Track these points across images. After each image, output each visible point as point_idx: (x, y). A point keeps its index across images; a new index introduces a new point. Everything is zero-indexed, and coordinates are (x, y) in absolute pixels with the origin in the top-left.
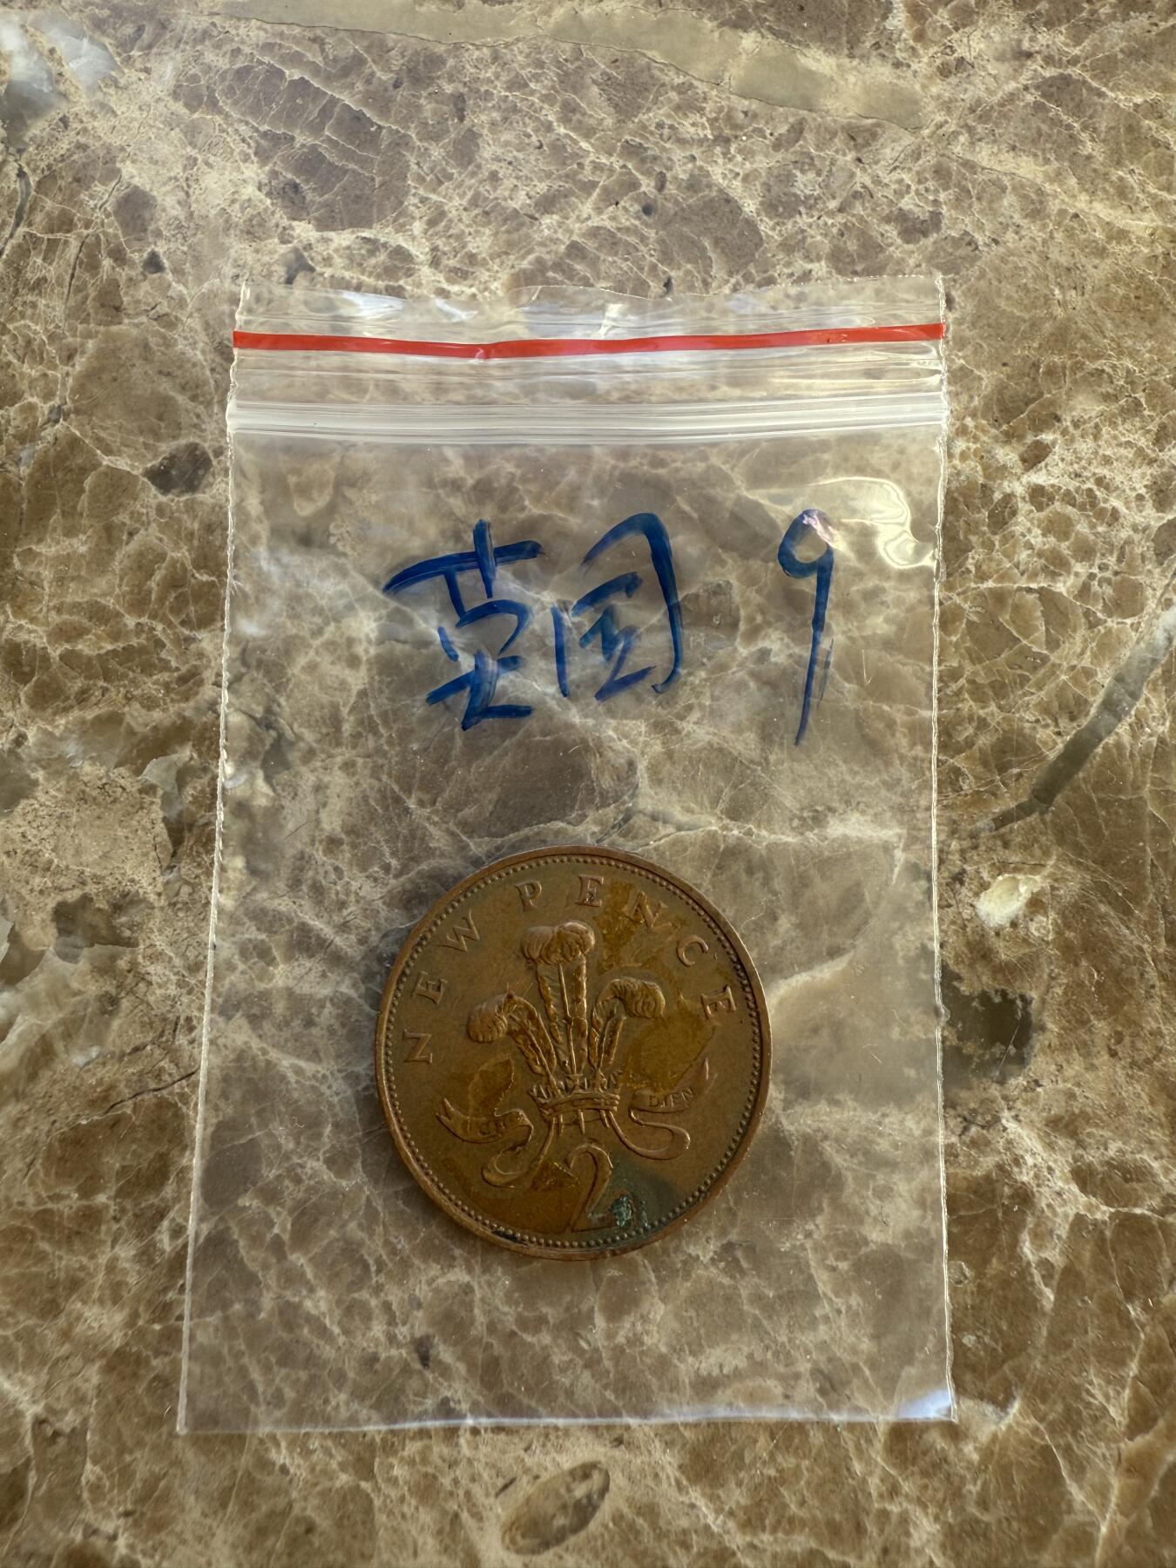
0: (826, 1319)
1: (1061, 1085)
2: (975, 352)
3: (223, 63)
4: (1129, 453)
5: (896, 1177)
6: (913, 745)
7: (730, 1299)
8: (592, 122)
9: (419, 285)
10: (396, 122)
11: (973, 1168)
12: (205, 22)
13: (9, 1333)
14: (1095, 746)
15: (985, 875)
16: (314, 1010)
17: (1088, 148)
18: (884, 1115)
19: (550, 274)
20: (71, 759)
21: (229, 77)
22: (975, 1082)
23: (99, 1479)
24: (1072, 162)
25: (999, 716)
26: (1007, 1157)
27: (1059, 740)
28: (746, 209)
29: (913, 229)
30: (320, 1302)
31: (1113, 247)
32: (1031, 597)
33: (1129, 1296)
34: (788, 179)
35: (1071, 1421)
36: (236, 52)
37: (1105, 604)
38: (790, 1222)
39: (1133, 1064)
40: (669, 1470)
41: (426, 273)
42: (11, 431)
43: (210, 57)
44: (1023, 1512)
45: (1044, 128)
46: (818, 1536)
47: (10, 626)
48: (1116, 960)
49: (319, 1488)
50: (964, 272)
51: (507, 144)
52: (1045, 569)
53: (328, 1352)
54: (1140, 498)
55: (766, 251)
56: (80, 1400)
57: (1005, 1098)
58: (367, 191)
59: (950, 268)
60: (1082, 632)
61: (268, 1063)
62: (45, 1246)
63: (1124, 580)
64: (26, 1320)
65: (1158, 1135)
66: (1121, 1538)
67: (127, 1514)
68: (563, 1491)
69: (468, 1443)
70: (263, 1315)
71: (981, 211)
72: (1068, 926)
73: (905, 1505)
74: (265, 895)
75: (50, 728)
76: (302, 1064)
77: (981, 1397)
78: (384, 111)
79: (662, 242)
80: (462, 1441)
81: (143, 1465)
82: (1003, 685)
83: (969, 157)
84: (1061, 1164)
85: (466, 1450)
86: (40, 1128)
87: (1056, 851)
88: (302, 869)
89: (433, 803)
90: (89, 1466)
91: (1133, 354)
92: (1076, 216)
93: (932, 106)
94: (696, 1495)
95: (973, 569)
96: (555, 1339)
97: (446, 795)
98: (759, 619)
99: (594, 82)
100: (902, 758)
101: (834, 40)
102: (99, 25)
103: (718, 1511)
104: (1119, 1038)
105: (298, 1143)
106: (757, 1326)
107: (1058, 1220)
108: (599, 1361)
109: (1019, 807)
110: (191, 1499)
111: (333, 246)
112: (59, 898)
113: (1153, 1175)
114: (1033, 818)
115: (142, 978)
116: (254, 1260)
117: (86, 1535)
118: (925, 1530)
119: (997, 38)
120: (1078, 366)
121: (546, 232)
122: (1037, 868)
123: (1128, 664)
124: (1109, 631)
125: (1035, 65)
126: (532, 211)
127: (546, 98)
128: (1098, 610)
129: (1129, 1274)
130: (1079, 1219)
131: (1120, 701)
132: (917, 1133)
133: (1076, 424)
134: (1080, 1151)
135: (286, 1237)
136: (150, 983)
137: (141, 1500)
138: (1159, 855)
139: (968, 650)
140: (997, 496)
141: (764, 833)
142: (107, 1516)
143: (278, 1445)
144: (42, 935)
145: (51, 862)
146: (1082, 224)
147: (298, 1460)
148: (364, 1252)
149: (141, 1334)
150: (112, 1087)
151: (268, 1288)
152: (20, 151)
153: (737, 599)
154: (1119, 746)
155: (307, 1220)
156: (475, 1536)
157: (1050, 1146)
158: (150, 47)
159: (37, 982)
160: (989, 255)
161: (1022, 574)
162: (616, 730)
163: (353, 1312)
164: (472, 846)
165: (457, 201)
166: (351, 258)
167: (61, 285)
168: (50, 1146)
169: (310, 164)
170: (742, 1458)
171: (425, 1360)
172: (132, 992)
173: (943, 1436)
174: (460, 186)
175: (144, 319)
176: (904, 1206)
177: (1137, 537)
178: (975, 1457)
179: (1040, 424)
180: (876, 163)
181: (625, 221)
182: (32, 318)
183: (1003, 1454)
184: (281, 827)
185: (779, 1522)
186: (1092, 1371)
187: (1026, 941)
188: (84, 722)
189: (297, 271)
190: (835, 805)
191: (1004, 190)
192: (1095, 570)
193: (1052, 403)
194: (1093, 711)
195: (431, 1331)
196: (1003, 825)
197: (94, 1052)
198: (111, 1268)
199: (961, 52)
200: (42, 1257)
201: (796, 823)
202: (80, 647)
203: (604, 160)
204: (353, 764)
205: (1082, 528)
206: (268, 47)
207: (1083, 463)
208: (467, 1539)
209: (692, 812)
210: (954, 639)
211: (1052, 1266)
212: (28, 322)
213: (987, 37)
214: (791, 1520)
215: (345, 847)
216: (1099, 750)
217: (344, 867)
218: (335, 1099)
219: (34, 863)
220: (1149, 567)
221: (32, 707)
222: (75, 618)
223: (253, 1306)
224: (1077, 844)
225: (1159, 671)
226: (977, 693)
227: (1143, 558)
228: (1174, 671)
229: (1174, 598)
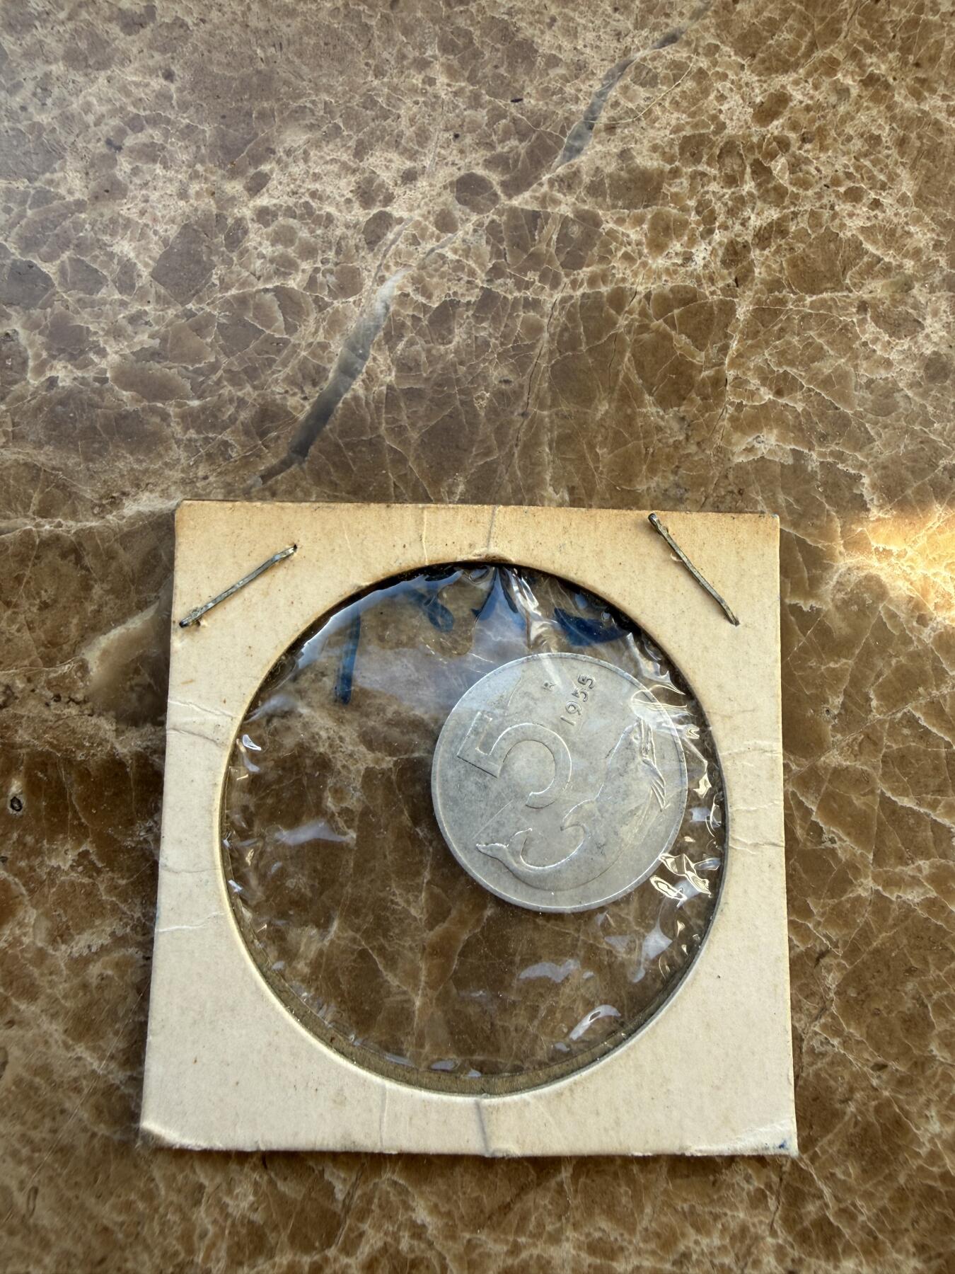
2: (197, 111)
4: (336, 168)
6: (186, 429)
7: (91, 894)
11: (278, 751)
14: (337, 402)
25: (255, 394)
29: (133, 23)
32: (269, 296)
33: (417, 821)
35: (381, 927)
37: (330, 290)
40: (56, 1036)
44: (351, 1004)
50: (179, 50)
52: (279, 271)
54: (349, 201)
59: (167, 48)
60: (316, 315)
63: (346, 267)
66: (432, 1007)
77: (306, 923)
82: (255, 369)
84: (349, 734)
87: (317, 490)
91: (328, 89)
95: (217, 282)
98: (45, 354)
100: (178, 442)
106: (117, 911)
107: (352, 776)
109: (284, 462)
114: (294, 468)
120: (286, 106)
123: (356, 334)
124: (336, 311)
128: (326, 294)
129: (415, 807)
131: (353, 364)
133: (288, 153)
134: (364, 719)
138: (401, 478)
139: (221, 346)
140: (230, 222)
141: (71, 523)
153: (24, 343)
154: (356, 398)
157: (340, 721)
160: (199, 32)
161: (259, 278)
177: (349, 233)
179: (258, 159)
183: (328, 964)
190: (130, 489)
192: (319, 265)
193: (268, 140)
194: (331, 375)
196: (271, 478)
201: (97, 510)
205: (304, 234)
207: (298, 182)
209: (9, 518)
210: (209, 340)
211: (352, 811)
216: (340, 405)
220: (363, 254)
224: (331, 482)
225: (382, 333)
226: (234, 379)
227: (357, 247)
228: (393, 332)
229: (387, 274)
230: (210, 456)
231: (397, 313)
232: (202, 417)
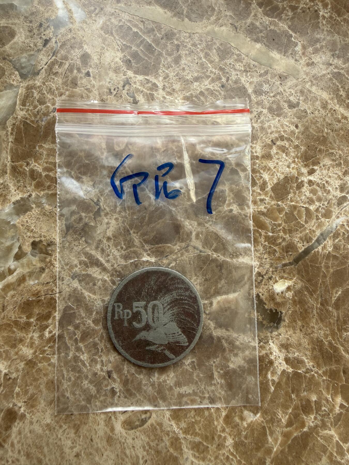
0: (215, 385)
1: (286, 336)
2: (301, 141)
3: (116, 23)
4: (336, 176)
5: (239, 352)
6: (265, 241)
7: (191, 374)
8: (213, 59)
9: (158, 94)
10: (160, 49)
11: (259, 353)
12: (113, 11)
13: (2, 350)
14: (312, 251)
15: (277, 279)
16: (96, 282)
17: (342, 93)
18: (239, 335)
19: (194, 98)
20: (43, 203)
21: (117, 27)
22: (264, 331)
23: (19, 392)
24: (336, 96)
25: (289, 238)
26: (269, 352)
27: (303, 247)
28: (249, 91)
29: (292, 106)
30: (84, 357)
31: (343, 121)
32: (303, 209)
33: (293, 392)
34: (261, 85)
35: (272, 421)
36: (120, 20)
37: (322, 214)
38: (210, 358)
39: (305, 334)
40: (167, 415)
41: (161, 91)
42: (42, 112)
43: (113, 20)
44: (255, 442)
45: (331, 85)
46: (202, 439)
47: (32, 165)
48: (306, 307)
49: (76, 404)
50: (302, 120)
51: (189, 61)
52: (308, 202)
53: (85, 370)
54: (336, 188)
55: (252, 103)
56: (17, 370)
57: (271, 337)
58: (149, 66)
59: (299, 118)
60: (314, 220)
61: (82, 293)
62: (15, 330)
63: (328, 209)
64: (7, 348)
65: (308, 353)
66: (279, 452)
67: (25, 402)
68: (139, 416)
69: (117, 399)
70: (69, 358)
71: (310, 104)
72: (296, 296)
73: (226, 434)
74: (89, 249)
75: (39, 194)
76: (91, 295)
77: (250, 411)
78: (157, 45)
79: (225, 96)
80: (115, 399)
81: (31, 390)
82: (292, 230)
83: (310, 89)
84: (282, 356)
85: (116, 401)
86: (18, 299)
87: (297, 276)
88: (99, 244)
89: (138, 233)
90: (17, 388)
91: (342, 150)
92: (335, 110)
93: (303, 73)
94: (173, 423)
95: (290, 198)
96: (144, 377)
97: (141, 232)
98: (232, 201)
99: (215, 48)
100: (262, 244)
101: (280, 50)
102: (84, 5)
103: (178, 428)
104: (303, 326)
105: (86, 315)
106: (196, 383)
107: (279, 370)
108: (155, 385)
109: (290, 263)
110: (42, 401)
111: (137, 79)
112: (34, 239)
113: (305, 363)
114: (293, 266)
115: (52, 264)
116: (69, 343)
117: (13, 406)
118: (230, 442)
119: (324, 58)
120: (327, 150)
121: (195, 87)
122: (291, 279)
123: (325, 231)
124: (321, 222)
125: (332, 68)
126: (192, 80)
127: (201, 50)
128: (320, 215)
129: (294, 387)
130: (284, 371)
131: (320, 240)
132: (247, 341)
133: (324, 166)
134: (288, 354)
135: (79, 339)
136: (54, 266)
137: (29, 399)
138: (323, 282)
139: (284, 219)
140: (300, 181)
141: (222, 257)
142: (20, 402)
143: (67, 391)
144: (27, 248)
145: (33, 230)
146: (336, 113)
147: (72, 396)
148: (98, 346)
149: (37, 357)
150: (39, 292)
151: (72, 351)
152: (57, 36)
153: (227, 194)
154: (318, 252)
155: (85, 336)
156: (114, 423)
157: (280, 351)
158: (97, 14)
159: (24, 260)
160: (310, 116)
161: (302, 202)
162: (189, 223)
163: (93, 361)
164: (146, 246)
165: (172, 74)
166: (141, 83)
167: (62, 75)
168: (21, 304)
169: (135, 55)
170: (187, 416)
171: (109, 377)
172: (49, 268)
173: (239, 419)
174: (174, 70)
175: (83, 89)
176: (240, 359)
177: (334, 198)
178: (246, 426)
179: (314, 164)
180: (285, 86)
181: (216, 88)
182: (53, 82)
183: (253, 426)
184: (96, 232)
185: (193, 433)
186: (280, 409)
187: (284, 298)
188: (48, 194)
189: (126, 84)
190: (242, 253)
191: (317, 100)
192: (321, 205)
193: (319, 159)
194: (313, 241)
195: (112, 369)
196: (285, 266)
197: (36, 282)
198: (32, 338)
199: (314, 60)
200: (14, 332)
201: (231, 256)
202: (50, 174)
203: (214, 70)
204: (118, 219)
205: (320, 193)
206: (130, 21)
207: (324, 176)
208: (112, 424)
210: (281, 216)
211: (275, 381)
212: (51, 83)
213: (321, 57)
214: (196, 433)
215: (112, 240)
216: (313, 252)
217: (111, 246)
218: (98, 306)
219: (28, 229)
220: (335, 207)
221: (35, 187)
222: (51, 166)
223: (67, 354)
224: (302, 275)
225: (332, 234)
226: (284, 231)
227: (334, 204)
228: (336, 235)
229: (340, 216)
230: (269, 253)
231: (339, 230)
232: (271, 239)
